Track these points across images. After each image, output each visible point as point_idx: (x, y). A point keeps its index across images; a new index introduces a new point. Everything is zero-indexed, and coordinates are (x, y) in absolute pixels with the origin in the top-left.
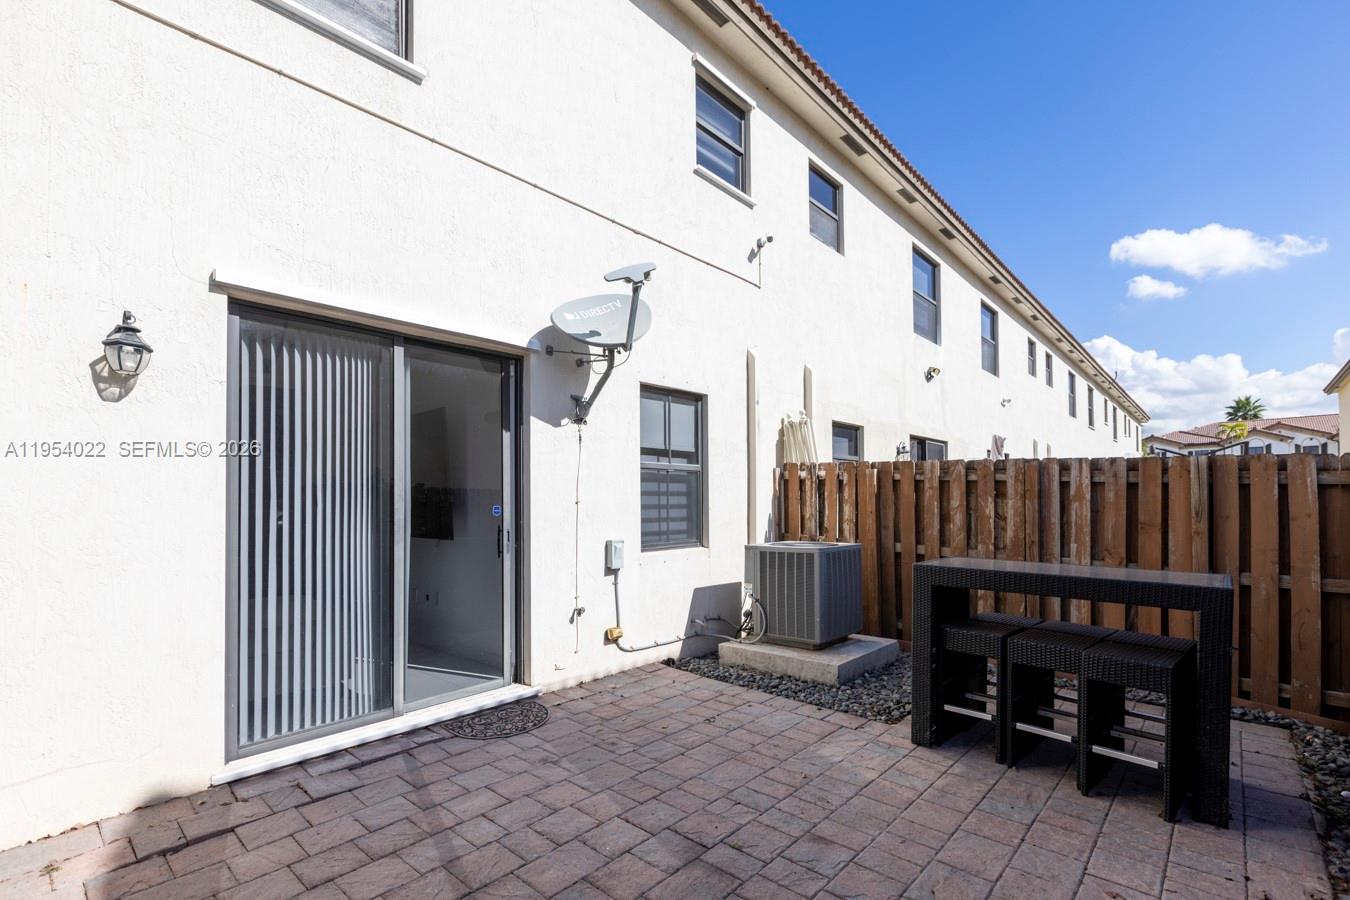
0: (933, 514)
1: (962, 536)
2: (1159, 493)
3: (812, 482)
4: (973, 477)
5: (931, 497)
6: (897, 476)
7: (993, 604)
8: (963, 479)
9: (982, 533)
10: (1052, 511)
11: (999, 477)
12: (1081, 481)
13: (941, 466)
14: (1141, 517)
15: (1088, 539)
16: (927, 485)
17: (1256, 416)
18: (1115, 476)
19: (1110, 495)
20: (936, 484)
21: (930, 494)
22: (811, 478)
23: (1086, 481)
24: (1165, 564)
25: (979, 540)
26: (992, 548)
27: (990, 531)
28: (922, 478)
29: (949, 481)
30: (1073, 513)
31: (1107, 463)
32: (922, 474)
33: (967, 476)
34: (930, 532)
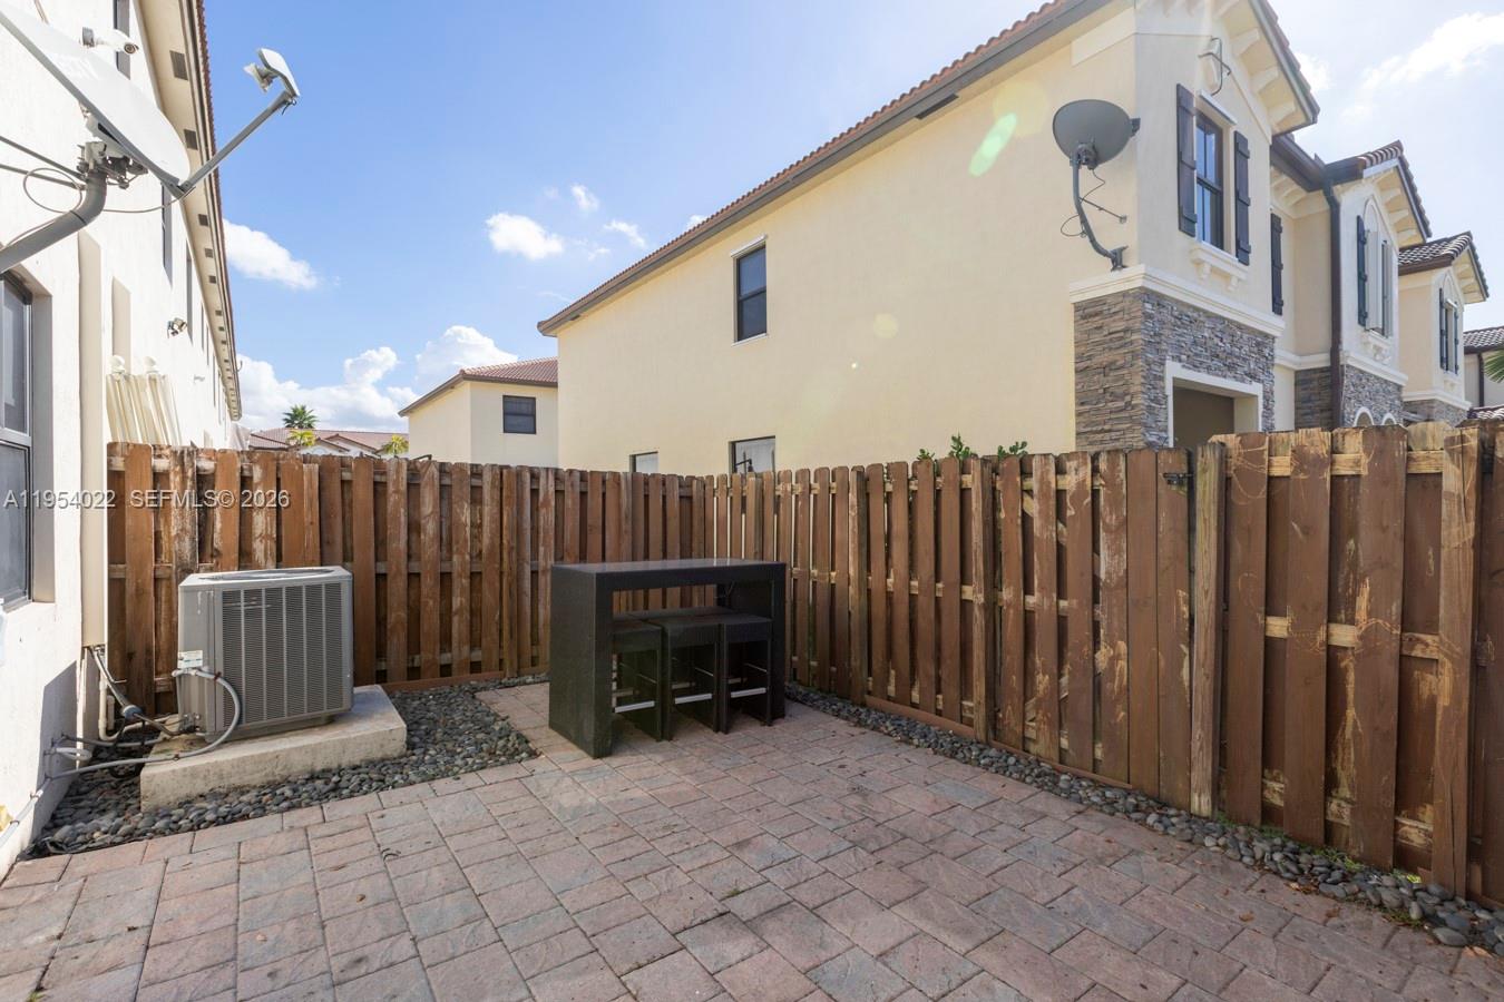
0: (400, 523)
1: (436, 547)
2: (600, 499)
3: (184, 479)
4: (447, 481)
5: (397, 503)
6: (347, 476)
7: (469, 618)
8: (437, 482)
9: (457, 542)
10: (525, 517)
11: (476, 482)
12: (547, 487)
13: (408, 466)
14: (589, 521)
15: (552, 542)
16: (391, 489)
17: (310, 426)
18: (572, 485)
19: (569, 502)
20: (403, 487)
21: (395, 500)
22: (183, 471)
23: (552, 489)
24: (604, 559)
25: (454, 549)
26: (467, 557)
27: (466, 541)
28: (383, 479)
29: (419, 485)
30: (542, 518)
31: (567, 474)
32: (384, 473)
33: (440, 480)
34: (394, 545)
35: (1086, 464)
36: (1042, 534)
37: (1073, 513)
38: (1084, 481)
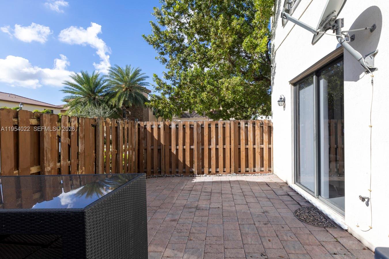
35: (76, 120)
36: (64, 141)
37: (73, 134)
38: (76, 125)
